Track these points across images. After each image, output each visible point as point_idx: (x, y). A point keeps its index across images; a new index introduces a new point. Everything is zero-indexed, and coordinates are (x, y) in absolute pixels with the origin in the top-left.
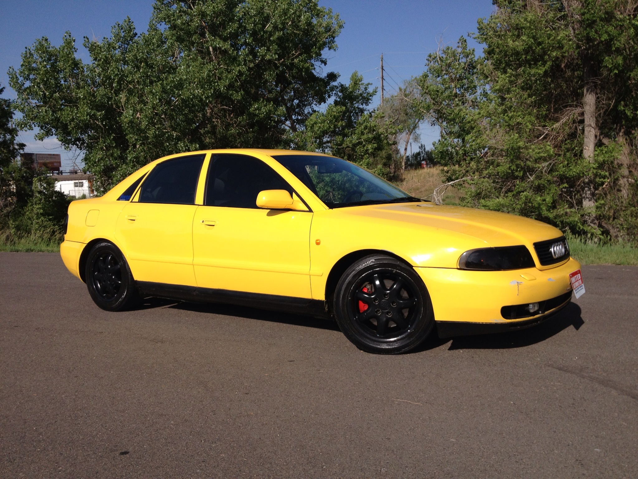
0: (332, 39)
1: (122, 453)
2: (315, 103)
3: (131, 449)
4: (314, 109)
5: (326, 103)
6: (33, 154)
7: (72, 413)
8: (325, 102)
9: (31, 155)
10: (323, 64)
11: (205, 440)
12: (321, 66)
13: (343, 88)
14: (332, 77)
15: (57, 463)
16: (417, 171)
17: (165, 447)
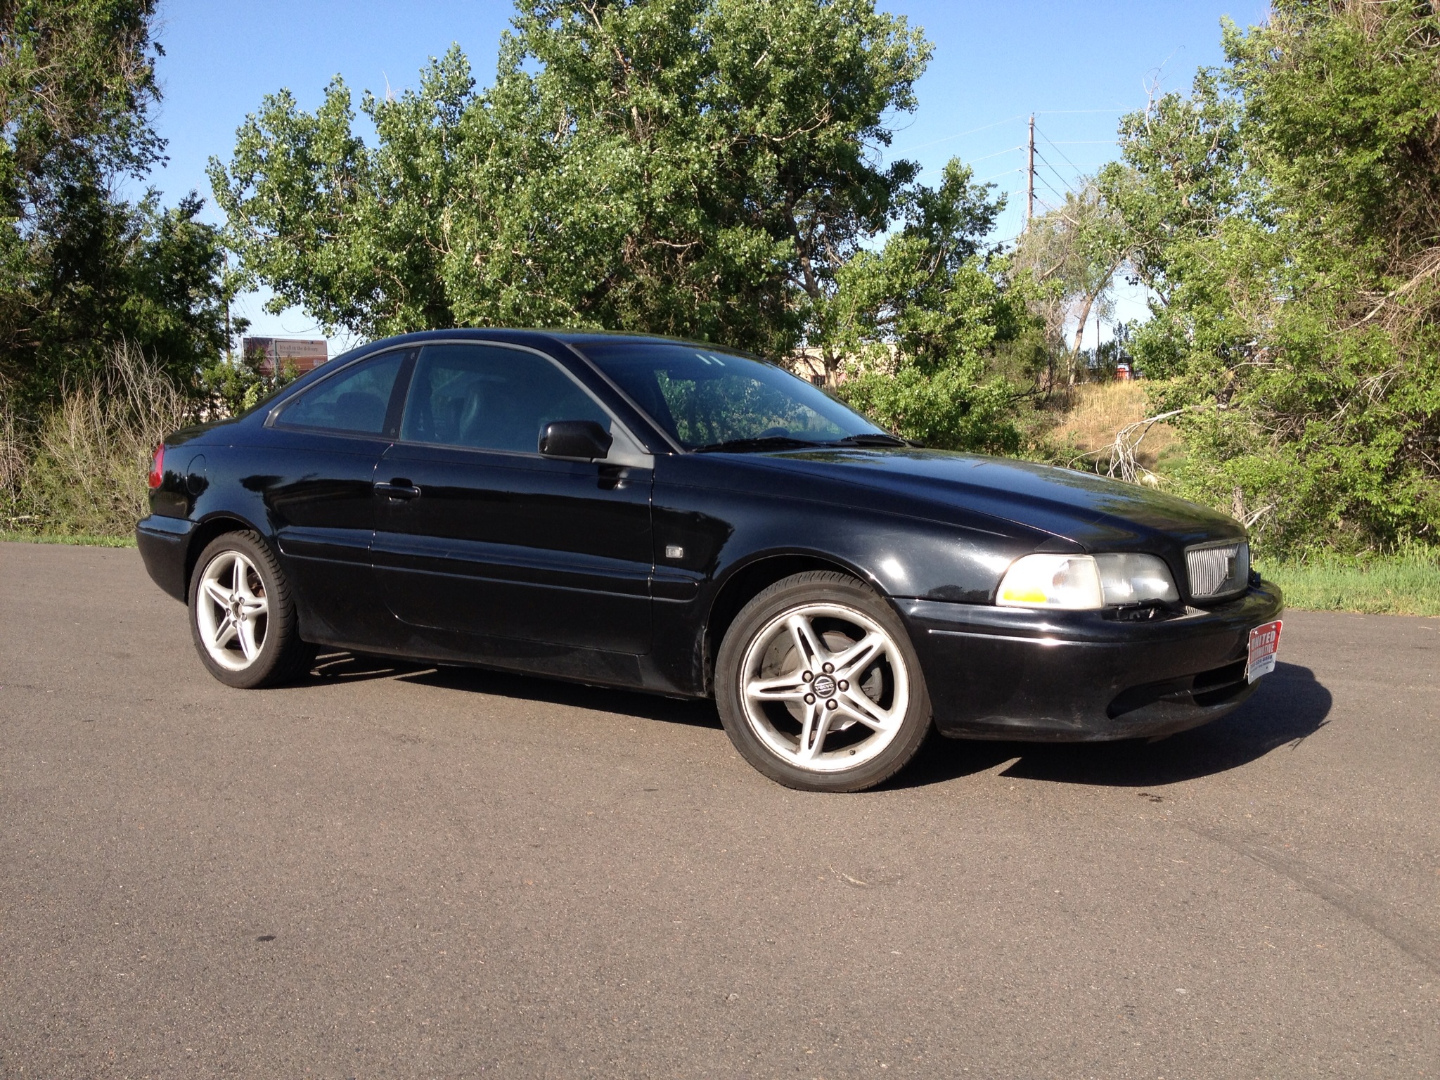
0: (906, 84)
1: (263, 939)
2: (861, 231)
3: (280, 932)
4: (860, 246)
5: (886, 233)
6: (271, 340)
7: (197, 863)
8: (884, 229)
9: (264, 342)
10: (883, 143)
11: (422, 925)
12: (878, 146)
13: (925, 198)
14: (904, 171)
15: (140, 948)
16: (1105, 387)
17: (345, 933)
